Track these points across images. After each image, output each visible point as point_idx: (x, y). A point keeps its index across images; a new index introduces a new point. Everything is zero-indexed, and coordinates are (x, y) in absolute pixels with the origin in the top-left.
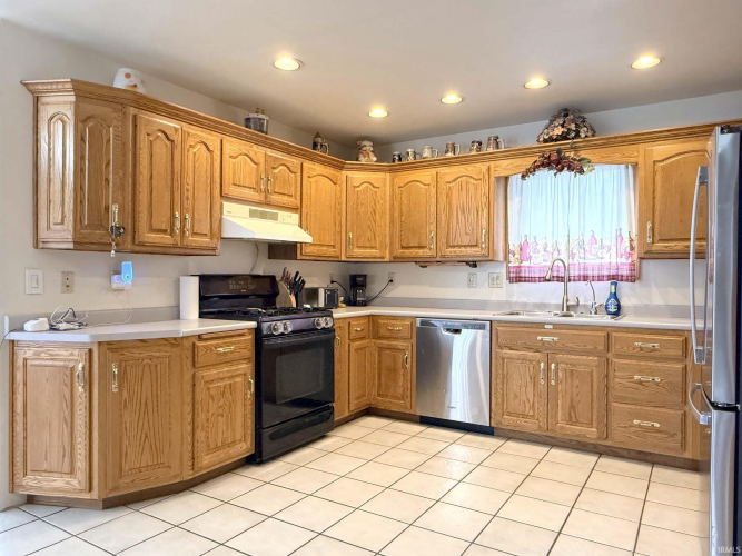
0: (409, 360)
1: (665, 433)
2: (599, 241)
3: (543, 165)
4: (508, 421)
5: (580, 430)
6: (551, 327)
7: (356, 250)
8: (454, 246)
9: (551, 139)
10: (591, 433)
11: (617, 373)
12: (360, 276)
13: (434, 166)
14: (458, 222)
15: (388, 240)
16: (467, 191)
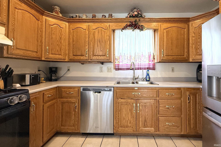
0: (77, 107)
1: (176, 126)
2: (144, 56)
3: (130, 26)
4: (121, 130)
5: (148, 129)
6: (137, 88)
7: (51, 55)
8: (96, 56)
9: (133, 17)
10: (152, 130)
11: (160, 105)
12: (54, 68)
13: (88, 22)
14: (97, 46)
15: (67, 52)
16: (101, 33)
